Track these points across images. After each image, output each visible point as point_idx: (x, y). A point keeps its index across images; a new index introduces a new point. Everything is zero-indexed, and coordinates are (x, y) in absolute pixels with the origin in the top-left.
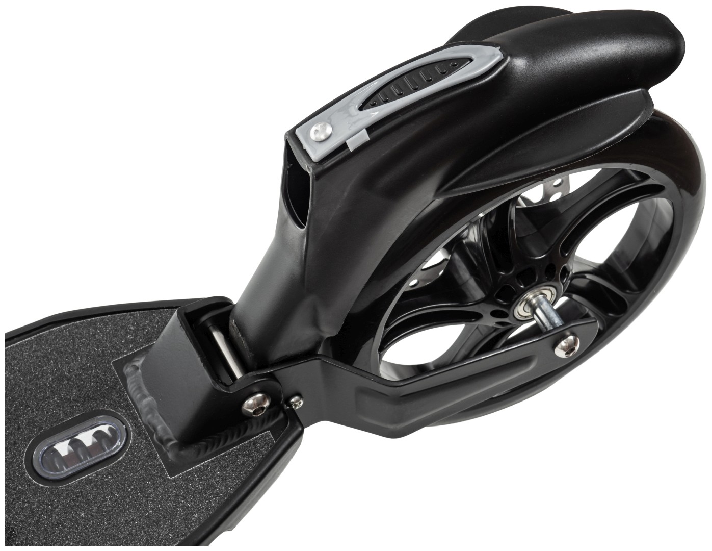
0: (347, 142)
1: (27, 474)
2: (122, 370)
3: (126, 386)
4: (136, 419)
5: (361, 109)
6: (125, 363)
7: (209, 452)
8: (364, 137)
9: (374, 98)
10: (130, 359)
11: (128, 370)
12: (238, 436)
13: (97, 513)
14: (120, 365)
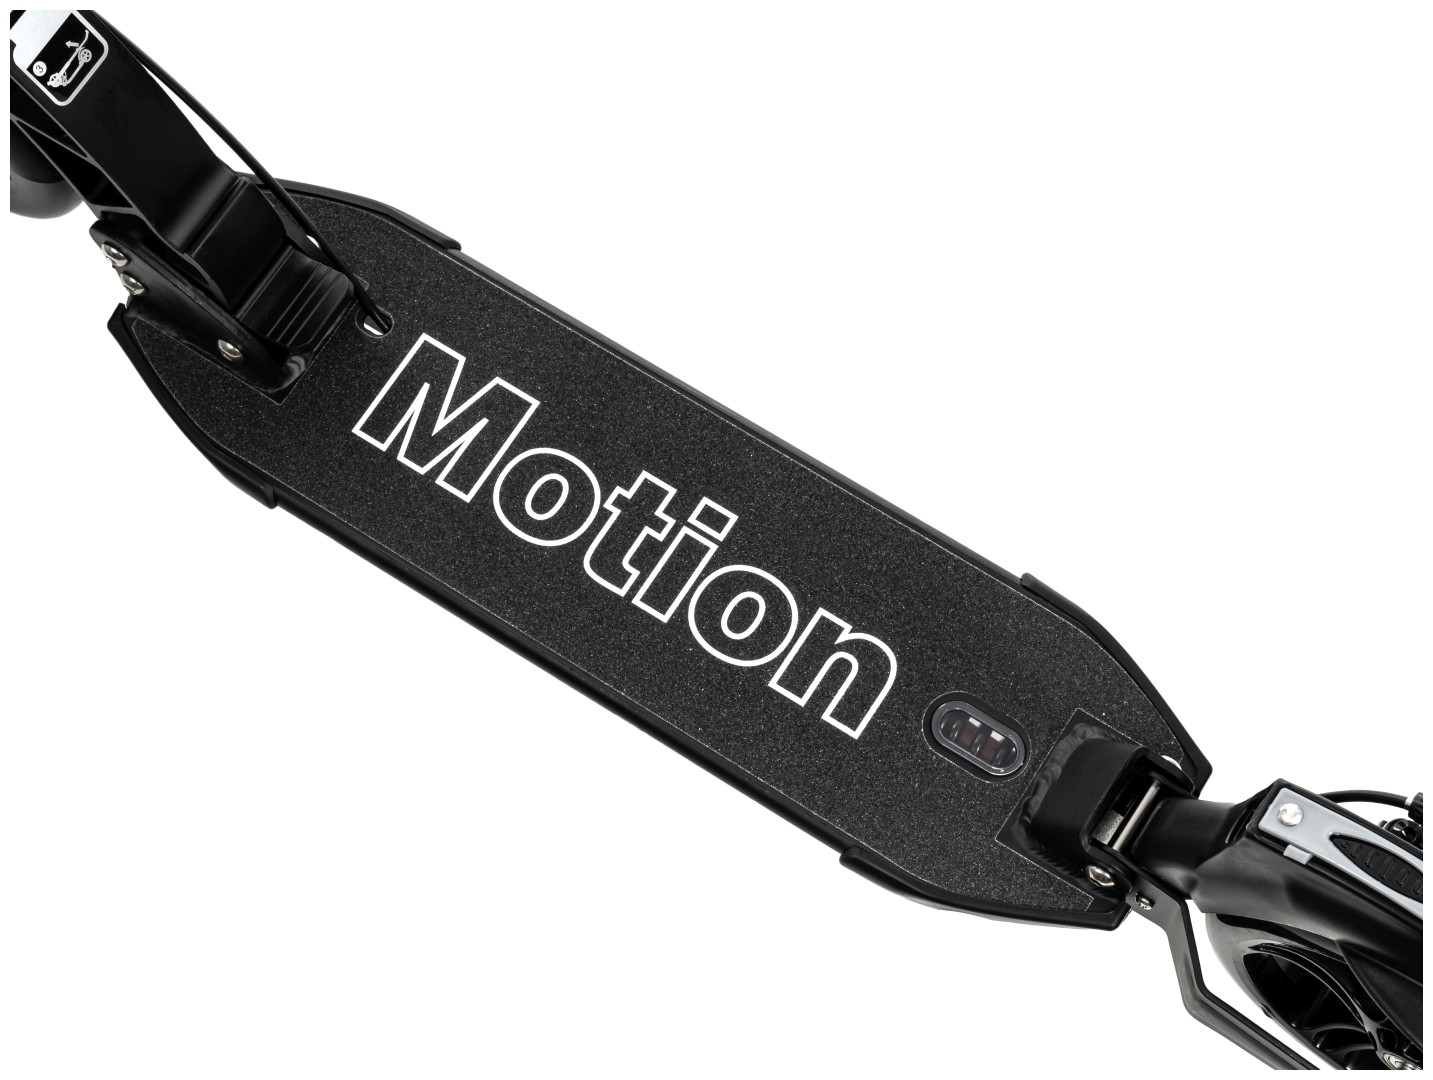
0: (1290, 846)
1: (925, 711)
2: (1076, 723)
3: (1062, 738)
4: (1034, 769)
5: (1333, 838)
6: (1084, 722)
7: (1039, 857)
8: (1304, 858)
9: (1349, 842)
10: (1092, 723)
11: (1080, 728)
12: (1071, 874)
13: (925, 797)
14: (1080, 718)
